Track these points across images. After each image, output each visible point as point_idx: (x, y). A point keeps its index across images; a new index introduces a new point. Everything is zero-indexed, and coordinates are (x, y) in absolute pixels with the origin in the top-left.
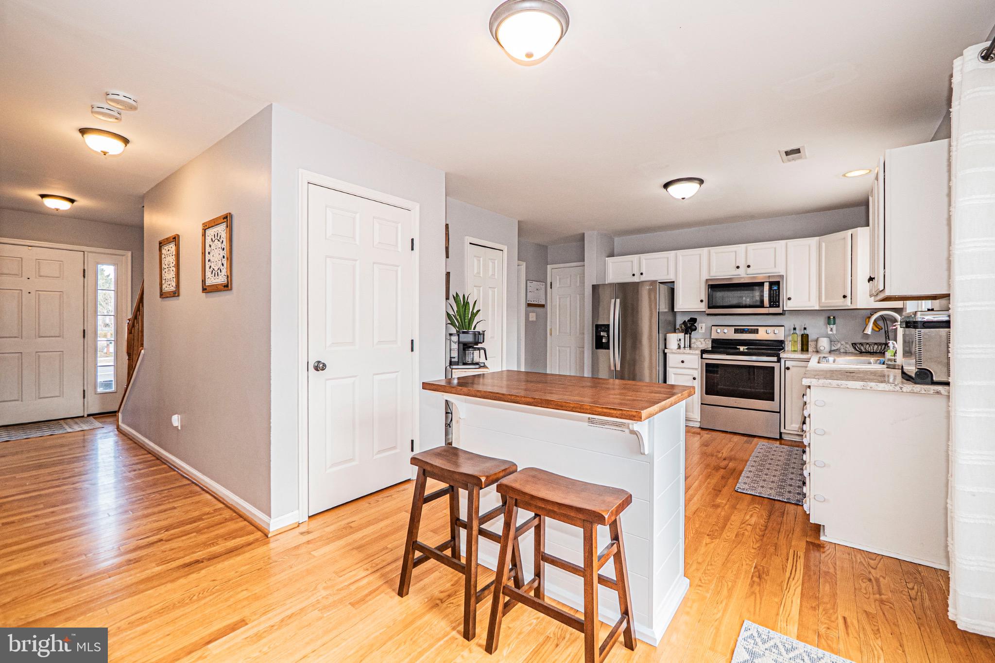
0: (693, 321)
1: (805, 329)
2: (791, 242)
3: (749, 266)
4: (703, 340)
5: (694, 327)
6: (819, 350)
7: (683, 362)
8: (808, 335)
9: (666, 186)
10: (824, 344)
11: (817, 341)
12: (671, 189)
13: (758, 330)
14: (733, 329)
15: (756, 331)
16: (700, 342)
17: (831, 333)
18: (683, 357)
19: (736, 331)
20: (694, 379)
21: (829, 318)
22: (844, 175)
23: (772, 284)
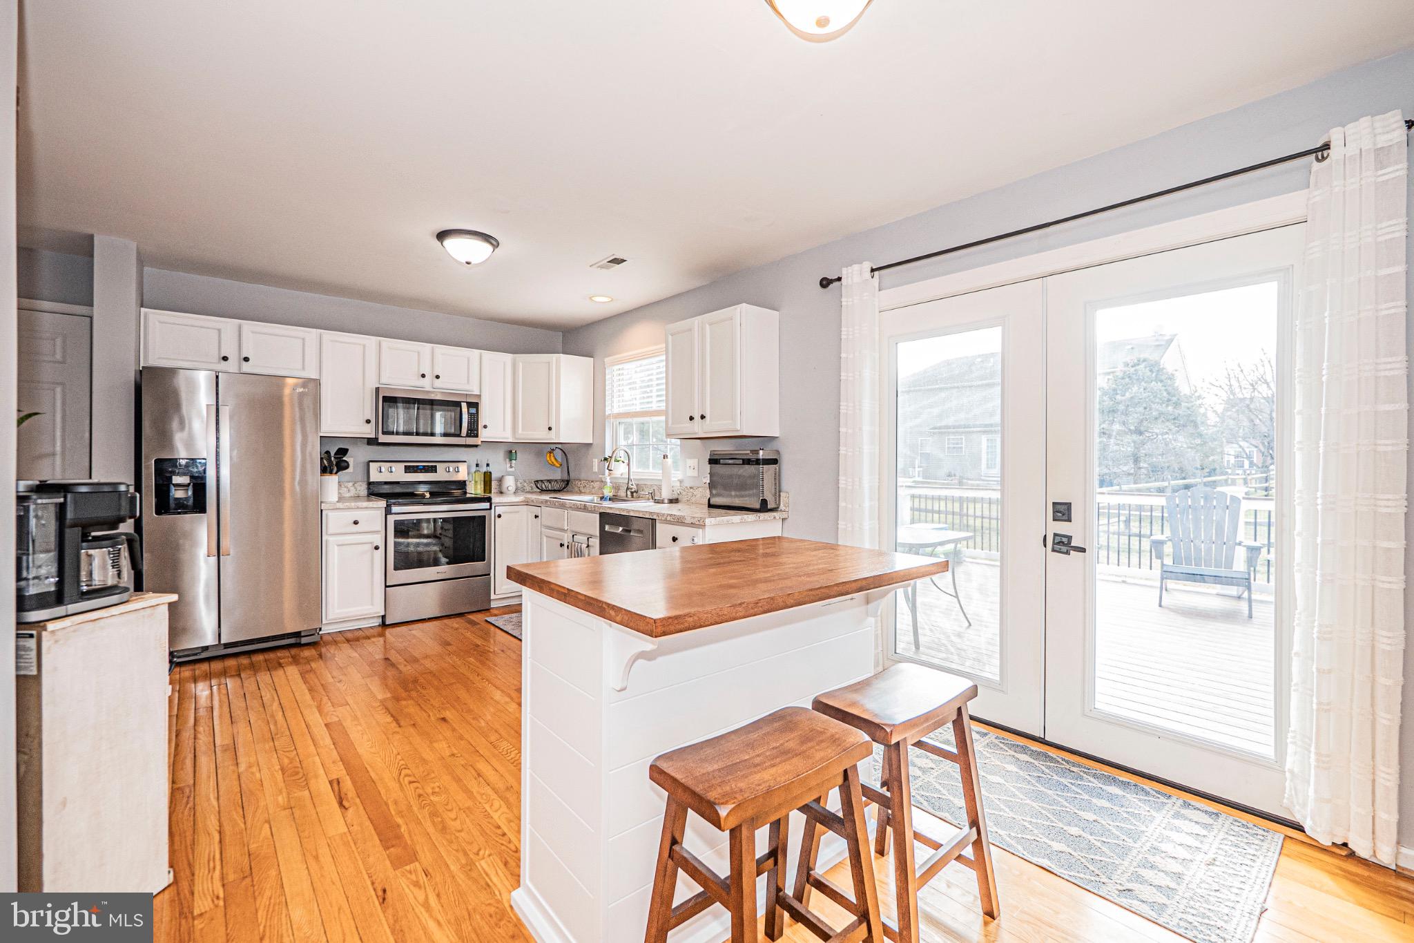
0: (343, 452)
1: (488, 465)
2: (487, 355)
3: (438, 377)
4: (351, 484)
5: (344, 464)
6: (504, 490)
7: (356, 523)
8: (490, 473)
9: (442, 235)
10: (509, 482)
11: (500, 480)
12: (449, 243)
13: (436, 466)
14: (403, 465)
15: (433, 469)
16: (345, 489)
17: (513, 469)
18: (356, 515)
19: (408, 469)
20: (377, 548)
21: (511, 452)
22: (590, 298)
23: (470, 405)
